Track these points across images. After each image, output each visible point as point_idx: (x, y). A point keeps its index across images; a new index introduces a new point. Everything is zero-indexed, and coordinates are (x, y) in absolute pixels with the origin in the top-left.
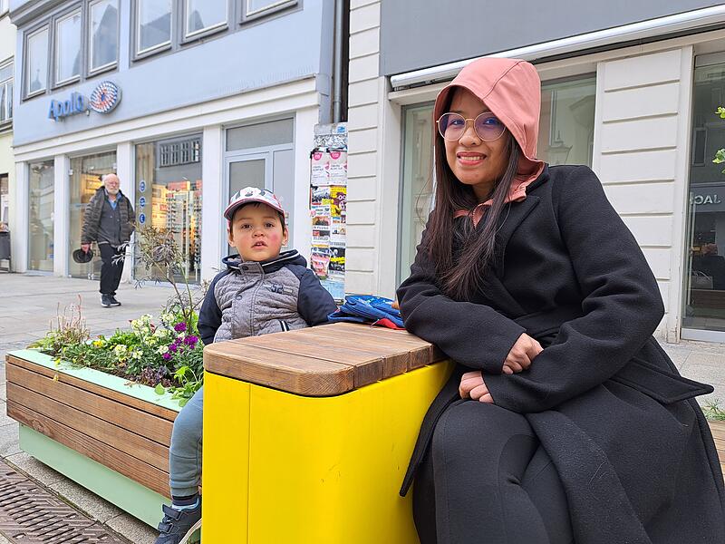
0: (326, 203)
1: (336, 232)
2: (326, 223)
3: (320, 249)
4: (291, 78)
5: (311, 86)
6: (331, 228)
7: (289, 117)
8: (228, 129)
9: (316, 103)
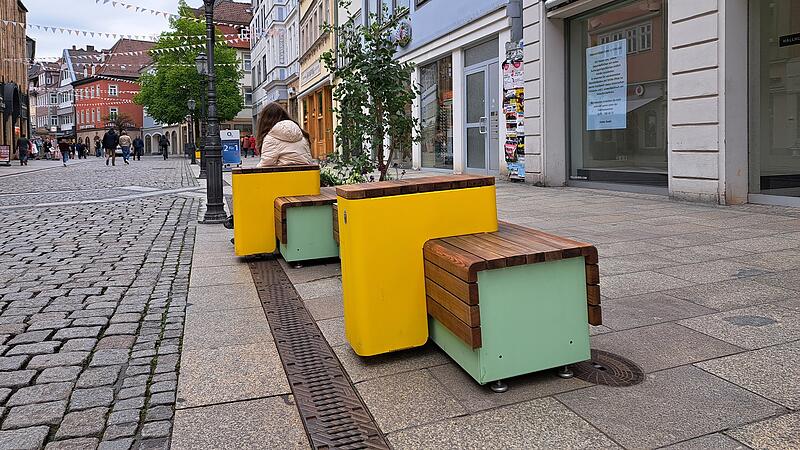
0: (513, 103)
1: (520, 124)
2: (515, 118)
3: (512, 138)
4: (492, 9)
5: (503, 13)
6: (517, 121)
7: (495, 37)
8: (464, 49)
9: (507, 26)
